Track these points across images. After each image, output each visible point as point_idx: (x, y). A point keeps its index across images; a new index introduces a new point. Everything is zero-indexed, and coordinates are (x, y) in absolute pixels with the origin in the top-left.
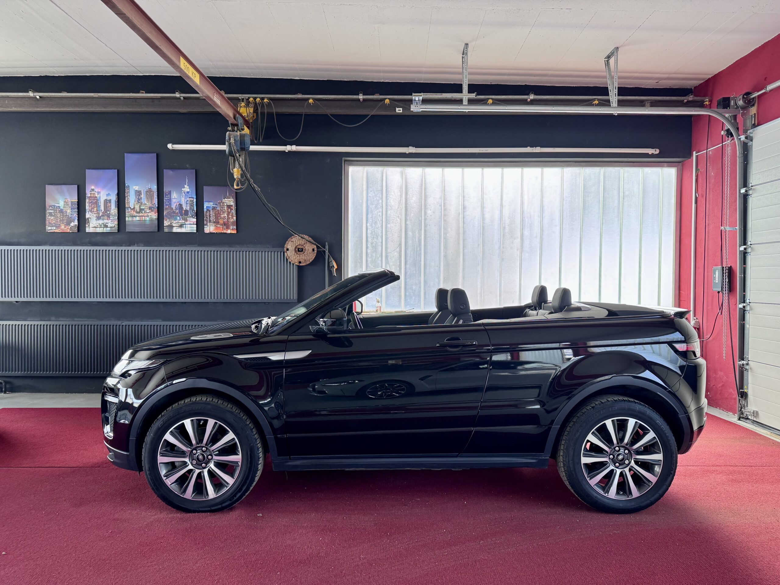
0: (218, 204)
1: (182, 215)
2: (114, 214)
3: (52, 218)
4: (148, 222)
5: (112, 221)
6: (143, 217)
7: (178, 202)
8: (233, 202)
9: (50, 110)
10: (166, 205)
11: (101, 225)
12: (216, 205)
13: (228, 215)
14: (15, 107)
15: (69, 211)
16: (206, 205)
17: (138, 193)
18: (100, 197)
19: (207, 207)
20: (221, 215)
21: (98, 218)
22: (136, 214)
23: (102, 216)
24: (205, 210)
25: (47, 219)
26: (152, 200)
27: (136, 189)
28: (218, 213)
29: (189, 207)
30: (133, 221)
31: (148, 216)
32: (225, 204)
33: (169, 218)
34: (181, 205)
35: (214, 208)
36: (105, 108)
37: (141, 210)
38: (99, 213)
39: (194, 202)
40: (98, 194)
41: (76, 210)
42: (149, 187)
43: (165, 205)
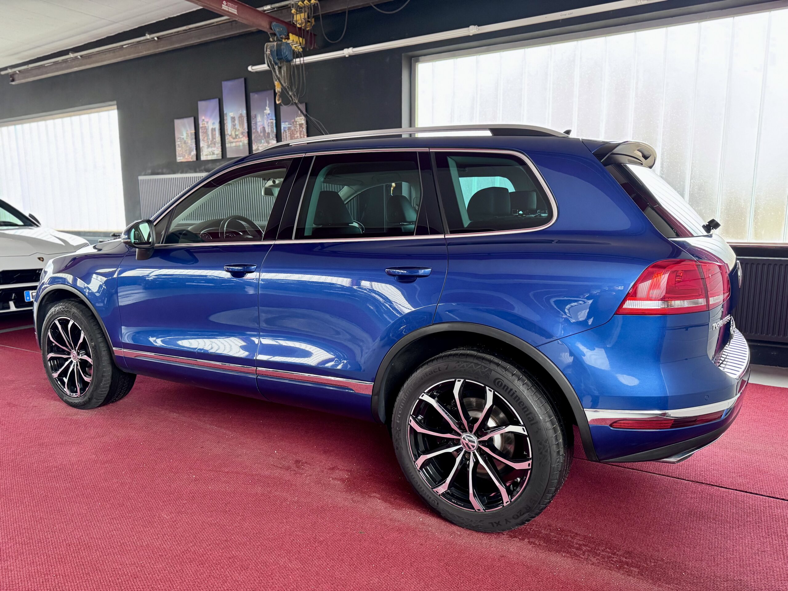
0: (292, 123)
1: (265, 138)
2: (218, 141)
3: (180, 149)
4: (241, 148)
5: (217, 148)
6: (238, 143)
7: (262, 125)
8: (304, 120)
9: (165, 49)
10: (254, 129)
11: (210, 153)
12: (291, 124)
13: (300, 134)
14: (146, 51)
15: (189, 142)
16: (283, 125)
17: (233, 119)
18: (208, 127)
19: (284, 128)
20: (295, 135)
21: (209, 146)
22: (232, 140)
23: (211, 144)
24: (282, 131)
25: (177, 151)
26: (243, 125)
27: (232, 116)
28: (293, 133)
29: (270, 129)
30: (231, 147)
31: (241, 141)
32: (298, 123)
33: (256, 142)
34: (264, 128)
35: (289, 128)
36: (199, 39)
37: (236, 135)
38: (208, 142)
39: (273, 124)
40: (207, 124)
41: (194, 140)
42: (241, 113)
43: (252, 129)
